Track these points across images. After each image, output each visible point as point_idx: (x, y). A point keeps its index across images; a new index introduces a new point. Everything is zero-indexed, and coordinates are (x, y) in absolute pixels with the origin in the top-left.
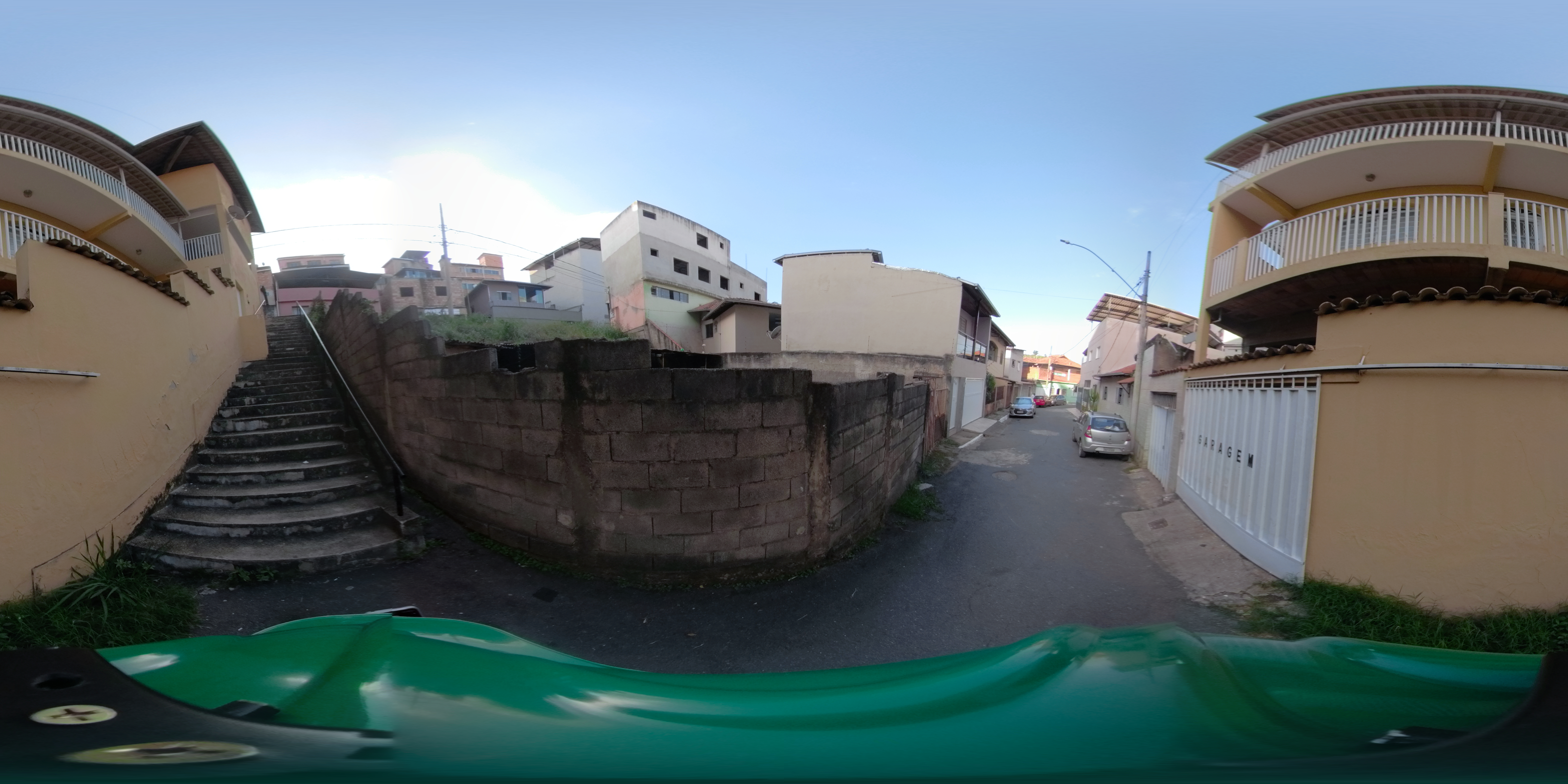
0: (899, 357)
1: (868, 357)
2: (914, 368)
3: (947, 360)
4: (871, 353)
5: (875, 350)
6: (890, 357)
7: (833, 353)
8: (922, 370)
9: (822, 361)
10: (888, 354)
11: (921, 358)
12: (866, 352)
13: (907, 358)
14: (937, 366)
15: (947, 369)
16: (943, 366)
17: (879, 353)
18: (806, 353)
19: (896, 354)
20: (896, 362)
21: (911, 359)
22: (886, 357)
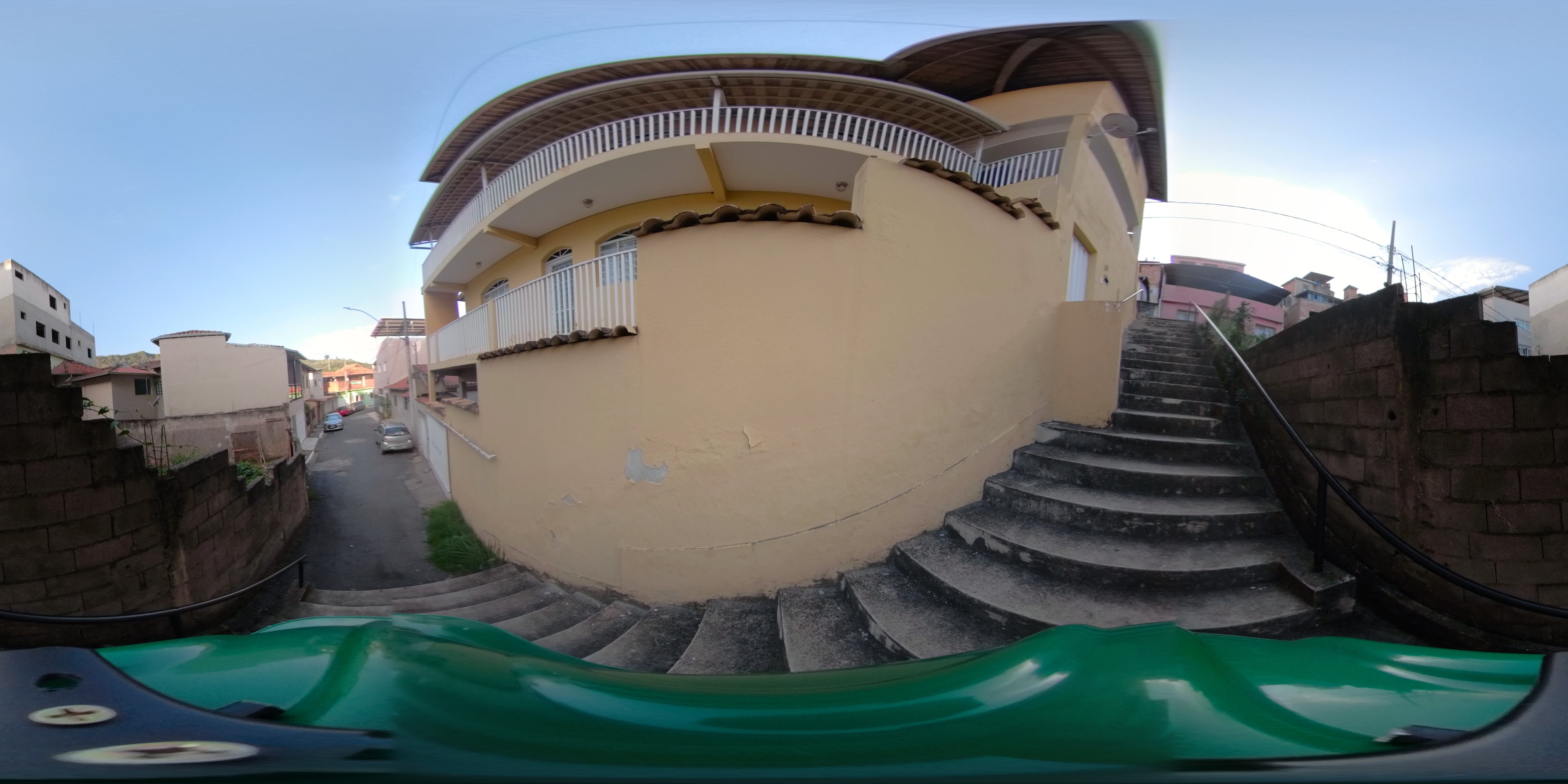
0: (254, 411)
1: (233, 414)
2: (265, 417)
3: (285, 407)
4: (234, 411)
5: (237, 409)
6: (249, 412)
7: (208, 415)
8: (271, 417)
9: (200, 422)
10: (246, 410)
11: (269, 409)
12: (231, 411)
13: (260, 411)
14: (279, 413)
15: (286, 414)
16: (283, 412)
17: (240, 411)
18: (186, 417)
19: (251, 409)
20: (252, 415)
21: (262, 411)
22: (245, 412)
